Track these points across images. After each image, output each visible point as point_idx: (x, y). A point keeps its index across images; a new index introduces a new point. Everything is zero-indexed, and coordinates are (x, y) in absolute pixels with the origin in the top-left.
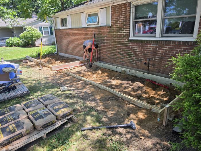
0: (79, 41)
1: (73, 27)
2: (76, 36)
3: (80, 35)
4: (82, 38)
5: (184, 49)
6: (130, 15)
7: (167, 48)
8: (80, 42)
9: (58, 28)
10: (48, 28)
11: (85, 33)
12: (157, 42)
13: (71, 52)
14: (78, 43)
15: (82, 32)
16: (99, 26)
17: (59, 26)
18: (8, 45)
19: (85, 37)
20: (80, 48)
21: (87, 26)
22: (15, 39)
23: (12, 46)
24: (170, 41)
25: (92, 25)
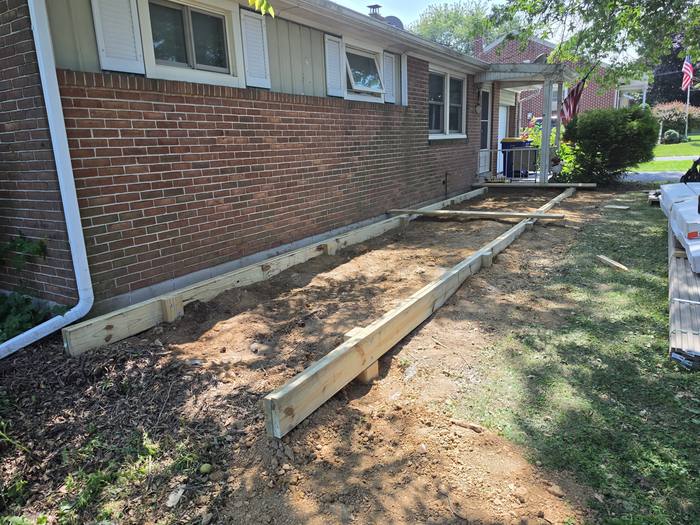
0: (318, 157)
2: (302, 134)
3: (324, 128)
4: (334, 145)
8: (324, 162)
11: (346, 123)
13: (269, 228)
14: (310, 170)
15: (332, 116)
16: (382, 100)
19: (346, 139)
20: (321, 192)
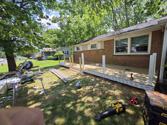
1: (83, 50)
5: (144, 58)
6: (114, 44)
7: (134, 58)
9: (75, 51)
10: (66, 51)
11: (90, 53)
12: (129, 55)
15: (88, 52)
16: (97, 49)
17: (76, 50)
18: (48, 59)
21: (90, 50)
22: (51, 57)
23: (50, 60)
24: (136, 55)
25: (93, 49)
